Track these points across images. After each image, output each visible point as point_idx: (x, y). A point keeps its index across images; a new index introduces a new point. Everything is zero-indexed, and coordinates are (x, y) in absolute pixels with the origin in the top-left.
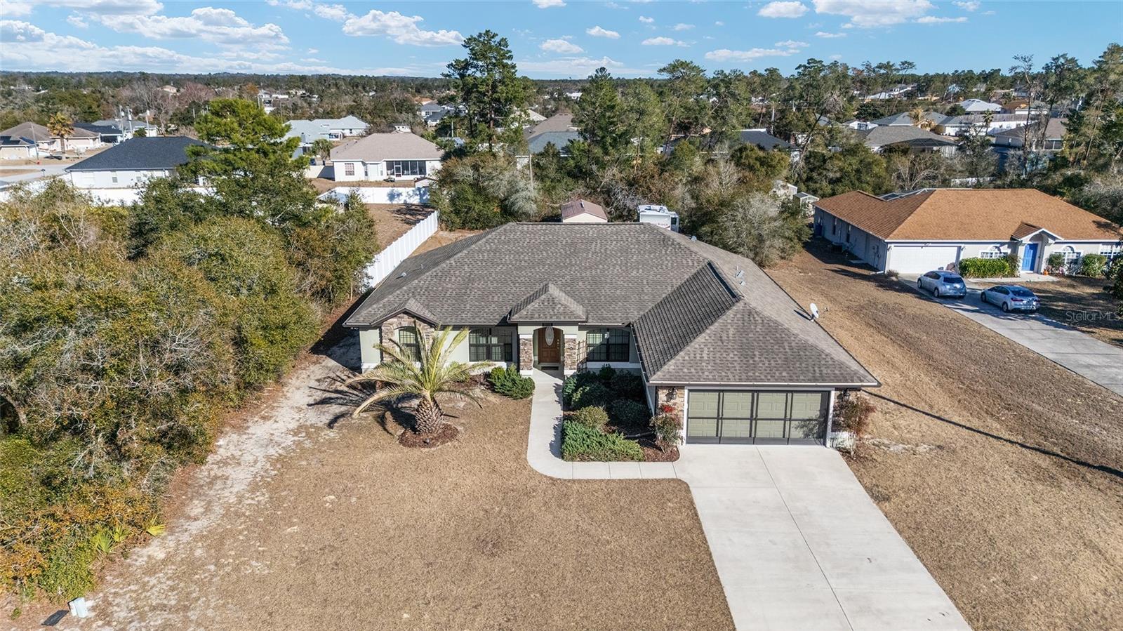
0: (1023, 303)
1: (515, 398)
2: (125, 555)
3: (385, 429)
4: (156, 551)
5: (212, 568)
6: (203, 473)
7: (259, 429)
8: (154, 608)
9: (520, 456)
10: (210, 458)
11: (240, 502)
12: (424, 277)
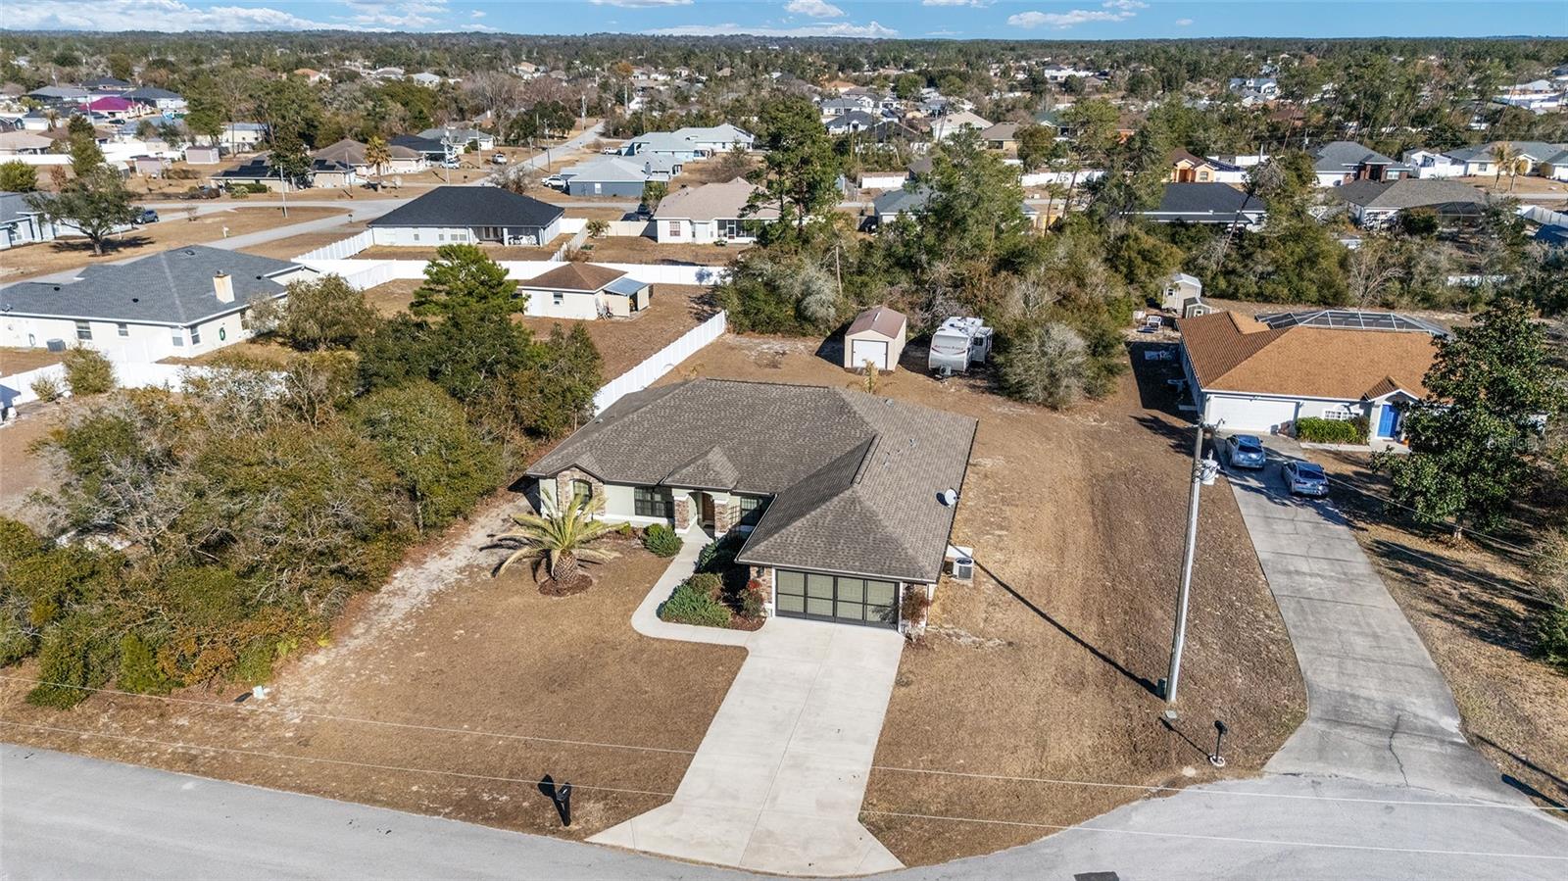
0: (1308, 486)
1: (660, 556)
2: (299, 659)
3: (534, 576)
4: (320, 659)
5: (353, 676)
6: (375, 600)
7: (435, 565)
8: (306, 699)
9: (627, 614)
10: (384, 589)
11: (392, 628)
12: (604, 431)
